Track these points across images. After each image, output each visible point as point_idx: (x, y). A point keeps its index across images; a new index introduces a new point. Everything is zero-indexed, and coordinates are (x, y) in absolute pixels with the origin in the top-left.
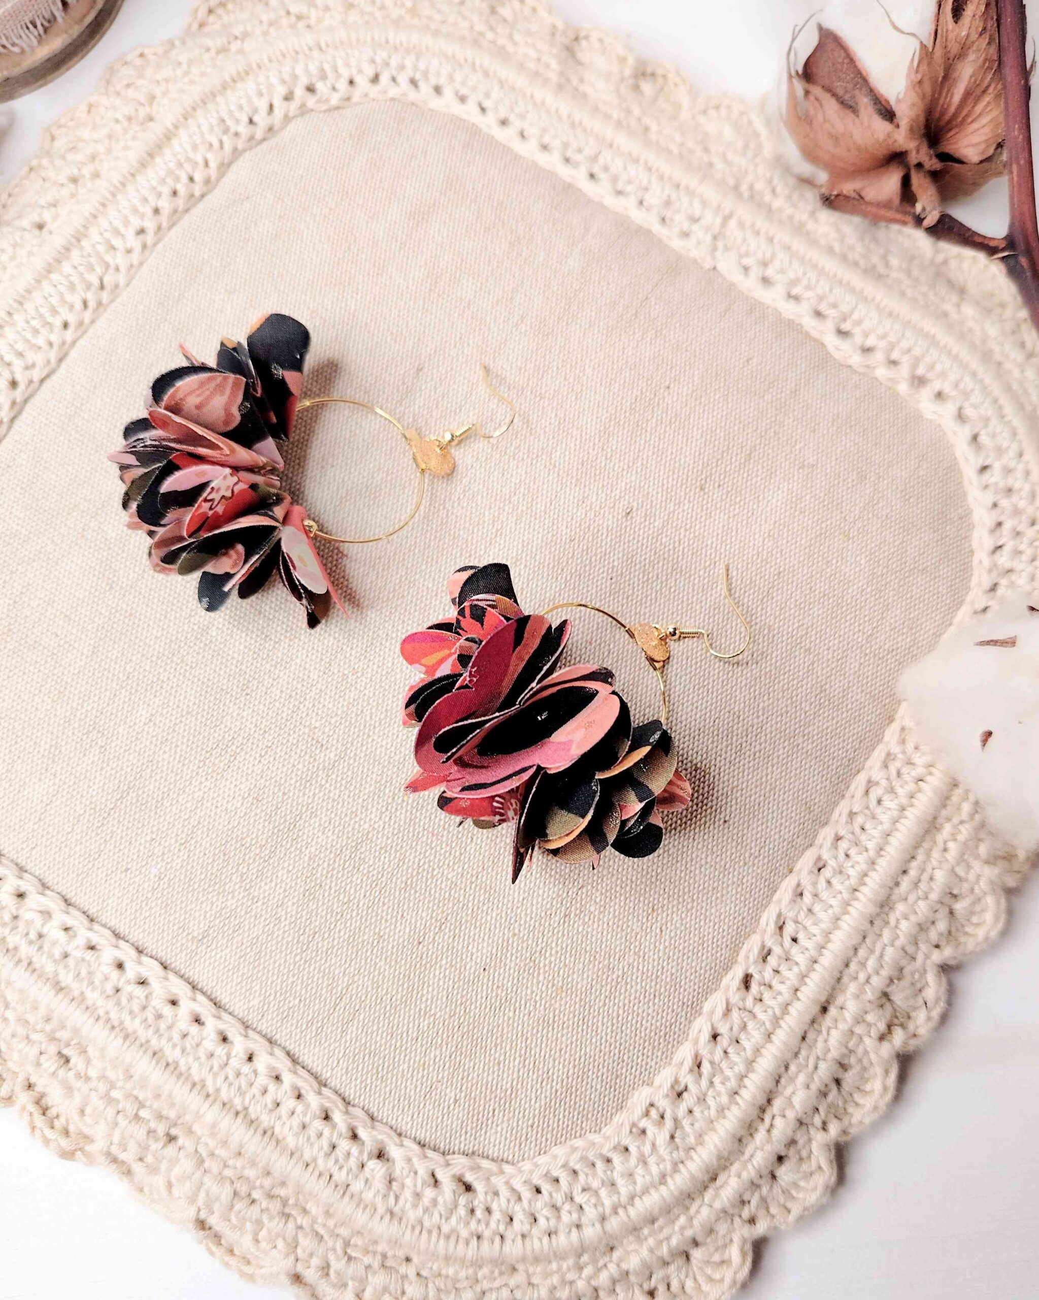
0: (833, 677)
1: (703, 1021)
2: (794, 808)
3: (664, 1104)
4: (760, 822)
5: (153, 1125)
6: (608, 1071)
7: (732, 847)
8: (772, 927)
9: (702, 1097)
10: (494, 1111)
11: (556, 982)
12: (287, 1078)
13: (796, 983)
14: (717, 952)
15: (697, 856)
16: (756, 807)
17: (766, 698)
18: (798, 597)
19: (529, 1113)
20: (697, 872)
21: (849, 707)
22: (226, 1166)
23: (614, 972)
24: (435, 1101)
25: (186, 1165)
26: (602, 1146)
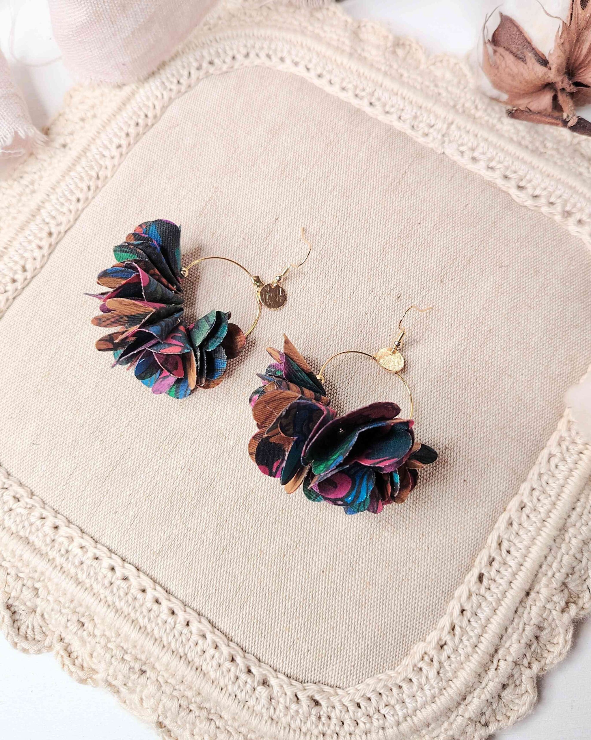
0: (525, 392)
1: (455, 603)
2: (505, 472)
3: (433, 653)
4: (485, 481)
5: (132, 664)
6: (398, 633)
7: (469, 497)
8: (495, 545)
9: (456, 649)
10: (331, 657)
11: (366, 579)
12: (209, 636)
13: (510, 578)
14: (462, 560)
15: (448, 502)
16: (483, 472)
17: (486, 405)
18: (502, 344)
19: (352, 658)
20: (449, 512)
21: (536, 409)
22: (175, 689)
23: (400, 573)
24: (296, 650)
25: (152, 689)
26: (396, 678)
